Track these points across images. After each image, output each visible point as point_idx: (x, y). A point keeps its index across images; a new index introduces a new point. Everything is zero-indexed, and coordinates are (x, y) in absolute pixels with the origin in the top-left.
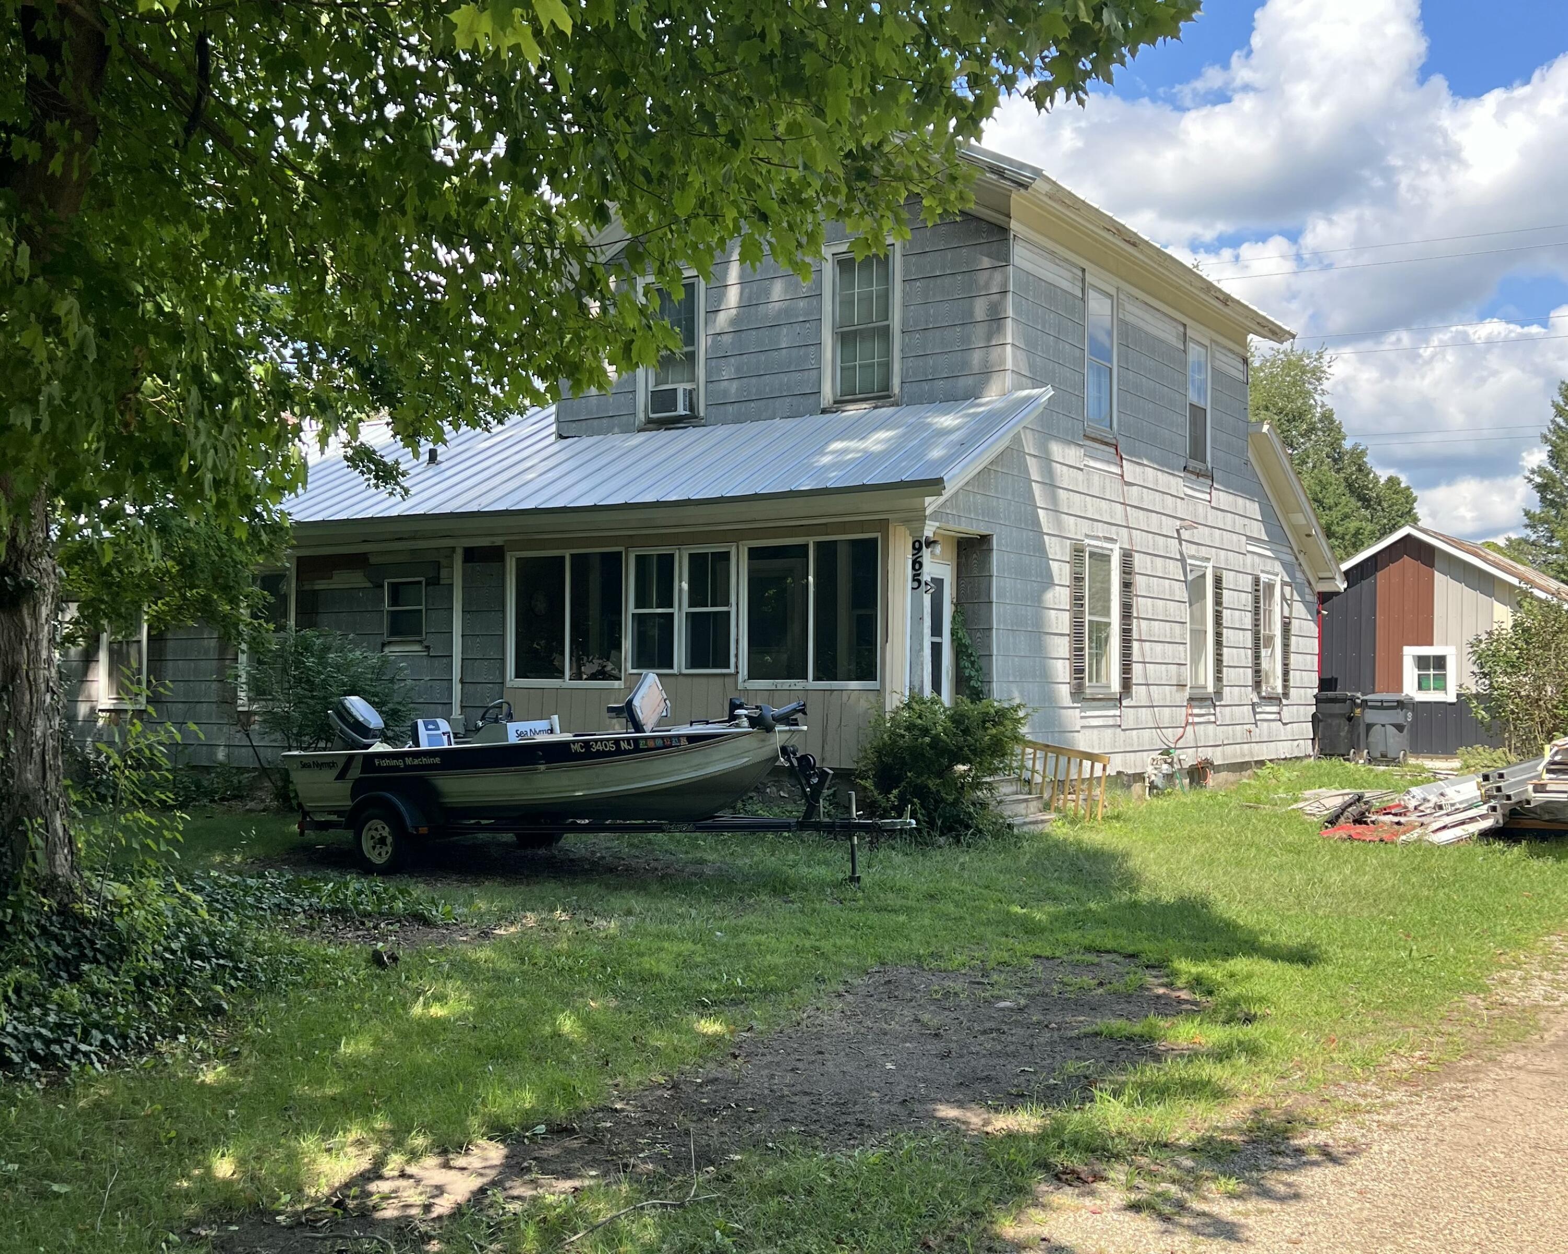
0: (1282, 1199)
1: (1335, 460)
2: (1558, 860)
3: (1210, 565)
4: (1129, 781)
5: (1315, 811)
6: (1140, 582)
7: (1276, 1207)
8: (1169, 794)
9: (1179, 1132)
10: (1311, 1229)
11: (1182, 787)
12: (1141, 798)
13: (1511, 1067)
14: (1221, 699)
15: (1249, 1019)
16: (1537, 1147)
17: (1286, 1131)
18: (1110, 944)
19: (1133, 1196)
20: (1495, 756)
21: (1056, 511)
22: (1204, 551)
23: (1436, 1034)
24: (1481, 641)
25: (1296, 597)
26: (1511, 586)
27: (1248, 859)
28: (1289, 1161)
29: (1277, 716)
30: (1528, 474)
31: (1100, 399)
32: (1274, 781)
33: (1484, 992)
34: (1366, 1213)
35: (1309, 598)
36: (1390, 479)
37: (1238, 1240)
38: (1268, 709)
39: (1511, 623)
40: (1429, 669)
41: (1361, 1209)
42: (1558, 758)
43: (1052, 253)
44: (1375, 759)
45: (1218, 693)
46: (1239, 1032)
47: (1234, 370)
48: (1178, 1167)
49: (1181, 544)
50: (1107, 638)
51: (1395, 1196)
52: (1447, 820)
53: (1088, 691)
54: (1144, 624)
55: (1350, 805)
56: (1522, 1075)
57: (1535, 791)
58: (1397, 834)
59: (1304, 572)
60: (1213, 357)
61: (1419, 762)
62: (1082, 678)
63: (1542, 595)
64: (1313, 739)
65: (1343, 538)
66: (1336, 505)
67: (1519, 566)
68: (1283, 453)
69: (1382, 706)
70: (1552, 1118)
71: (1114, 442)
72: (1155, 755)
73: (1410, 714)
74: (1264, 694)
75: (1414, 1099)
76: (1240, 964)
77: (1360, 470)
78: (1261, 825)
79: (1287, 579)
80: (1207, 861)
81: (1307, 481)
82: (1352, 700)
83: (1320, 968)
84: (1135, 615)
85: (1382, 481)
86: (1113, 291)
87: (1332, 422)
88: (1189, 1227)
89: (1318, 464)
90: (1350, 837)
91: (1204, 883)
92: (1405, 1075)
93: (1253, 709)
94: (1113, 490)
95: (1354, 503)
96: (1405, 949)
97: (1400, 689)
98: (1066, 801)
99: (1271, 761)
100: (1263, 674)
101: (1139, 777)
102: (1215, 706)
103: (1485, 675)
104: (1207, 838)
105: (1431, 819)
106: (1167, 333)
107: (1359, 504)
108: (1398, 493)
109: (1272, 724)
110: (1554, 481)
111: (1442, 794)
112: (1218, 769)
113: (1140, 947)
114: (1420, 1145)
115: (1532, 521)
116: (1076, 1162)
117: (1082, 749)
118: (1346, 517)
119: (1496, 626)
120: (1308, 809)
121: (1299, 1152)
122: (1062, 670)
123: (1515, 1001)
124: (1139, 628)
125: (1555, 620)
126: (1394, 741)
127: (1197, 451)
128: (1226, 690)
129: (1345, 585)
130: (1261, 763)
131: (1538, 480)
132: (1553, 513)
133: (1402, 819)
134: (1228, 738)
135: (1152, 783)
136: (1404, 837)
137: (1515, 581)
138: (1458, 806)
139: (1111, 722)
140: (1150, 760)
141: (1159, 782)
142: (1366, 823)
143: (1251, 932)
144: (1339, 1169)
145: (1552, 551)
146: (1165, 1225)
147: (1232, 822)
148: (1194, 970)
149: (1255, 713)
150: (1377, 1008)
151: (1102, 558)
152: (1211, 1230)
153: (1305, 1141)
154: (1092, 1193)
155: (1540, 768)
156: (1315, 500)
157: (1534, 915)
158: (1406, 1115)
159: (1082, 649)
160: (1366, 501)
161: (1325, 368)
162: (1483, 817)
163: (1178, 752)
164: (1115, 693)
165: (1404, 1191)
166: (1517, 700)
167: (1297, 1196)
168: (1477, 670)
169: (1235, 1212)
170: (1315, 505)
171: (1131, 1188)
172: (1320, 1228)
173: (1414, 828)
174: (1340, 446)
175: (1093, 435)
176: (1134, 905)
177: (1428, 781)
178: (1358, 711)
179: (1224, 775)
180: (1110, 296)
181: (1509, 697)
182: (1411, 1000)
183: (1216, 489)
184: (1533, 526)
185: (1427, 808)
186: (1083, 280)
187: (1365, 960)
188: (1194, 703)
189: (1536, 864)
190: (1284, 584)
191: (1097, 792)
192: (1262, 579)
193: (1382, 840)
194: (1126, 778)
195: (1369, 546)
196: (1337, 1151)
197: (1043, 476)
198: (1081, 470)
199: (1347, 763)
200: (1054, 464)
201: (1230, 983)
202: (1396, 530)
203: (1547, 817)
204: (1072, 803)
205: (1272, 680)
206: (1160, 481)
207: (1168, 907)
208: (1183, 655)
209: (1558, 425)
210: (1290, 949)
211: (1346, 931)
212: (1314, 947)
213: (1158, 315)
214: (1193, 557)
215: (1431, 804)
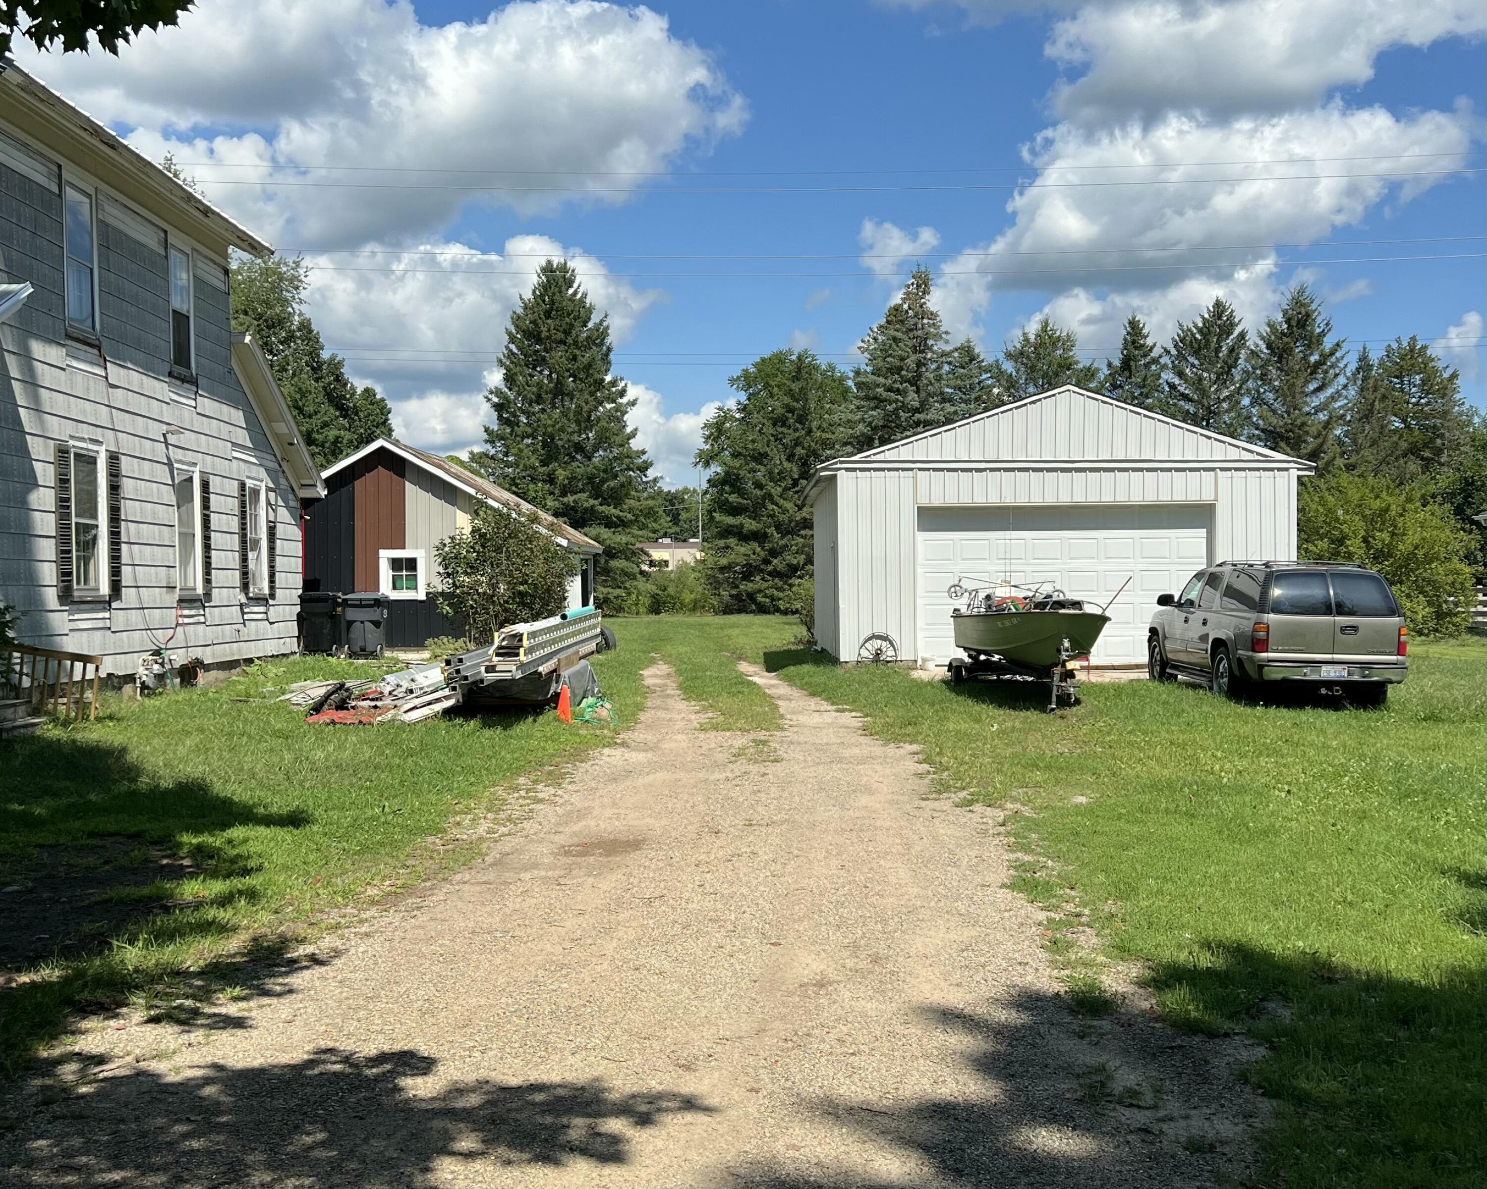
0: (279, 995)
1: (313, 369)
2: (505, 729)
3: (197, 469)
4: (119, 683)
5: (301, 701)
6: (128, 487)
7: (274, 1001)
8: (161, 694)
9: (189, 963)
10: (302, 1011)
11: (173, 686)
12: (133, 698)
13: (458, 883)
14: (210, 601)
15: (246, 872)
16: (473, 932)
17: (281, 949)
18: (112, 827)
19: (152, 1013)
20: (457, 645)
21: (38, 410)
22: (190, 457)
23: (402, 867)
24: (445, 545)
25: (280, 503)
26: (470, 496)
27: (241, 746)
28: (283, 969)
29: (264, 616)
30: (487, 394)
31: (80, 298)
32: (262, 677)
33: (441, 832)
34: (345, 994)
35: (293, 503)
36: (367, 390)
37: (245, 1028)
38: (256, 609)
39: (470, 529)
40: (402, 570)
41: (341, 993)
42: (504, 643)
43: (25, 145)
44: (355, 653)
45: (208, 595)
46: (239, 883)
47: (216, 280)
48: (191, 987)
49: (167, 449)
50: (95, 539)
51: (367, 980)
52: (417, 702)
53: (76, 594)
54: (132, 526)
55: (332, 693)
56: (467, 887)
57: (487, 672)
58: (373, 716)
59: (287, 479)
60: (195, 265)
61: (395, 654)
62: (70, 581)
63: (495, 505)
64: (298, 637)
65: (323, 446)
66: (316, 413)
67: (477, 479)
68: (263, 358)
69: (361, 605)
70: (487, 912)
71: (97, 343)
72: (146, 656)
73: (385, 612)
74: (251, 595)
75: (384, 913)
76: (237, 832)
77: (337, 379)
78: (251, 717)
79: (271, 485)
80: (202, 749)
81: (288, 388)
82: (335, 598)
83: (307, 828)
84: (123, 517)
85: (359, 392)
86: (91, 191)
87: (310, 331)
88: (202, 1025)
89: (298, 371)
90: (333, 722)
91: (201, 768)
92: (377, 898)
93: (242, 610)
94: (98, 391)
95: (333, 412)
96: (379, 806)
97: (377, 588)
98: (56, 704)
99: (258, 658)
100: (250, 576)
101: (131, 678)
102: (204, 607)
103: (448, 575)
104: (201, 730)
105: (403, 701)
106: (149, 238)
107: (338, 413)
108: (372, 403)
109: (259, 623)
110: (509, 402)
111: (413, 680)
112: (207, 668)
113: (143, 827)
114: (387, 944)
115: (492, 437)
116: (100, 995)
117: (70, 651)
118: (325, 425)
119: (458, 532)
120: (294, 700)
121: (293, 961)
122: (48, 573)
123: (465, 837)
124: (128, 531)
125: (506, 526)
126: (372, 636)
127: (182, 356)
128: (215, 592)
129: (326, 492)
130: (249, 661)
131: (496, 400)
132: (508, 430)
133: (379, 704)
134: (217, 638)
135: (143, 683)
136: (379, 718)
137: (472, 491)
138: (426, 689)
139: (100, 624)
140: (141, 661)
141: (150, 682)
142: (347, 709)
143: (245, 806)
144: (323, 969)
145: (508, 465)
146: (182, 1028)
147: (225, 714)
148: (194, 841)
149: (243, 613)
150: (355, 854)
151: (88, 461)
152: (221, 1025)
153: (297, 954)
154: (116, 1016)
155: (491, 652)
156: (297, 407)
157: (484, 772)
158: (377, 926)
159: (70, 552)
160: (344, 412)
161: (302, 277)
162: (447, 698)
163: (169, 652)
164: (104, 596)
165: (374, 976)
166: (475, 597)
167: (291, 991)
168: (442, 571)
169: (240, 1010)
170: (295, 413)
171: (150, 1007)
172: (309, 1010)
173: (389, 710)
174: (318, 356)
175: (75, 335)
176: (134, 793)
177: (401, 670)
178: (339, 609)
179: (214, 673)
180: (89, 196)
181: (469, 594)
182: (382, 844)
183: (201, 396)
184: (492, 442)
185: (400, 692)
186: (60, 176)
187: (346, 818)
188: (183, 605)
189: (487, 733)
190: (269, 489)
191: (89, 695)
192: (248, 485)
193: (360, 722)
194: (116, 680)
195: (348, 455)
196: (321, 957)
197: (23, 374)
198: (64, 369)
199: (330, 658)
200: (35, 362)
201: (227, 848)
202: (373, 440)
203: (497, 695)
204: (63, 706)
205: (258, 580)
206: (145, 386)
207: (167, 792)
208: (172, 557)
209: (511, 351)
210: (281, 816)
211: (330, 798)
212: (302, 812)
213: (139, 219)
214: (179, 461)
215: (403, 689)
